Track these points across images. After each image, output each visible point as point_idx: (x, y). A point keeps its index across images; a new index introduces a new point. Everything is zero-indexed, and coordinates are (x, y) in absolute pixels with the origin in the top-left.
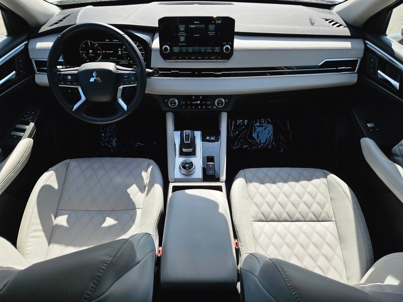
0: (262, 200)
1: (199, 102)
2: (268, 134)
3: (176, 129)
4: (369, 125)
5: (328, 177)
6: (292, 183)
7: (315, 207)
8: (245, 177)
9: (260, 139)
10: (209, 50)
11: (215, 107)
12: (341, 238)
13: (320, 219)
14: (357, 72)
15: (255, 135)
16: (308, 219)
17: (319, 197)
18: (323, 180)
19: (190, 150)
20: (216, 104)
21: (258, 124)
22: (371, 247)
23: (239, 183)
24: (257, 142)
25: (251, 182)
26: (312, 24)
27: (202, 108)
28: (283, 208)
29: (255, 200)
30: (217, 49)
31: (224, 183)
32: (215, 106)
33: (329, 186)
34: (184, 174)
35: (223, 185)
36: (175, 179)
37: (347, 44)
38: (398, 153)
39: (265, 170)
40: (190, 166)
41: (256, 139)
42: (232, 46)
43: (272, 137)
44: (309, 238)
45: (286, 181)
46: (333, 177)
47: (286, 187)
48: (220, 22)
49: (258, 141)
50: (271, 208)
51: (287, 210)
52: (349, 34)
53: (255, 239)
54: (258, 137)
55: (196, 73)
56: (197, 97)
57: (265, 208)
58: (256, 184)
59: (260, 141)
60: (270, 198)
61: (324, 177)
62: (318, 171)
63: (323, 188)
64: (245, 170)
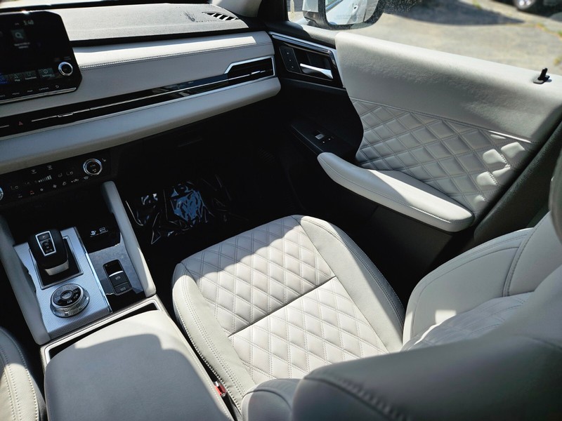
0: (229, 295)
1: (49, 178)
2: (197, 203)
3: (18, 242)
4: (318, 137)
5: (302, 222)
6: (262, 251)
7: (305, 270)
8: (188, 272)
9: (188, 215)
10: (30, 76)
11: (86, 178)
12: (352, 295)
13: (318, 283)
14: (276, 76)
15: (178, 212)
16: (303, 291)
17: (304, 253)
18: (298, 229)
19: (65, 266)
20: (86, 171)
21: (175, 193)
22: (390, 287)
23: (182, 287)
24: (184, 220)
25: (201, 276)
26: (193, 20)
27: (60, 186)
28: (265, 291)
29: (220, 299)
30: (46, 73)
31: (155, 296)
32: (86, 175)
33: (308, 233)
34: (67, 317)
35: (155, 300)
36: (50, 335)
37: (249, 40)
38: (364, 157)
39: (215, 248)
40: (75, 294)
41: (183, 217)
42: (74, 61)
43: (204, 205)
44: (316, 316)
45: (252, 252)
46: (306, 220)
47: (255, 259)
48: (31, 23)
49: (186, 219)
50: (248, 301)
51: (271, 291)
52: (245, 26)
53: (245, 361)
54: (184, 212)
55: (20, 124)
56: (42, 169)
57: (240, 305)
58: (212, 275)
59: (189, 218)
60: (240, 286)
61: (297, 225)
62: (287, 220)
63: (303, 239)
64: (184, 261)
